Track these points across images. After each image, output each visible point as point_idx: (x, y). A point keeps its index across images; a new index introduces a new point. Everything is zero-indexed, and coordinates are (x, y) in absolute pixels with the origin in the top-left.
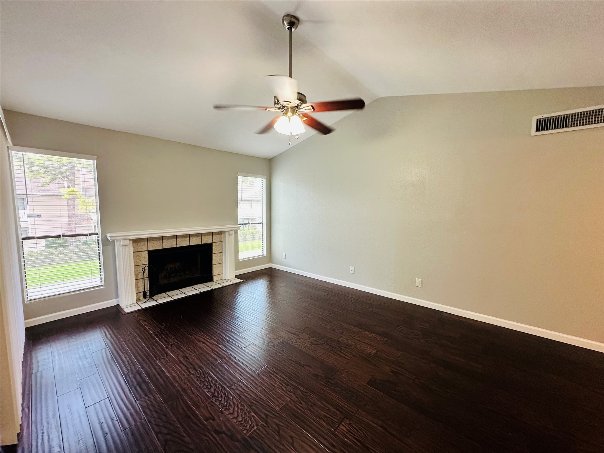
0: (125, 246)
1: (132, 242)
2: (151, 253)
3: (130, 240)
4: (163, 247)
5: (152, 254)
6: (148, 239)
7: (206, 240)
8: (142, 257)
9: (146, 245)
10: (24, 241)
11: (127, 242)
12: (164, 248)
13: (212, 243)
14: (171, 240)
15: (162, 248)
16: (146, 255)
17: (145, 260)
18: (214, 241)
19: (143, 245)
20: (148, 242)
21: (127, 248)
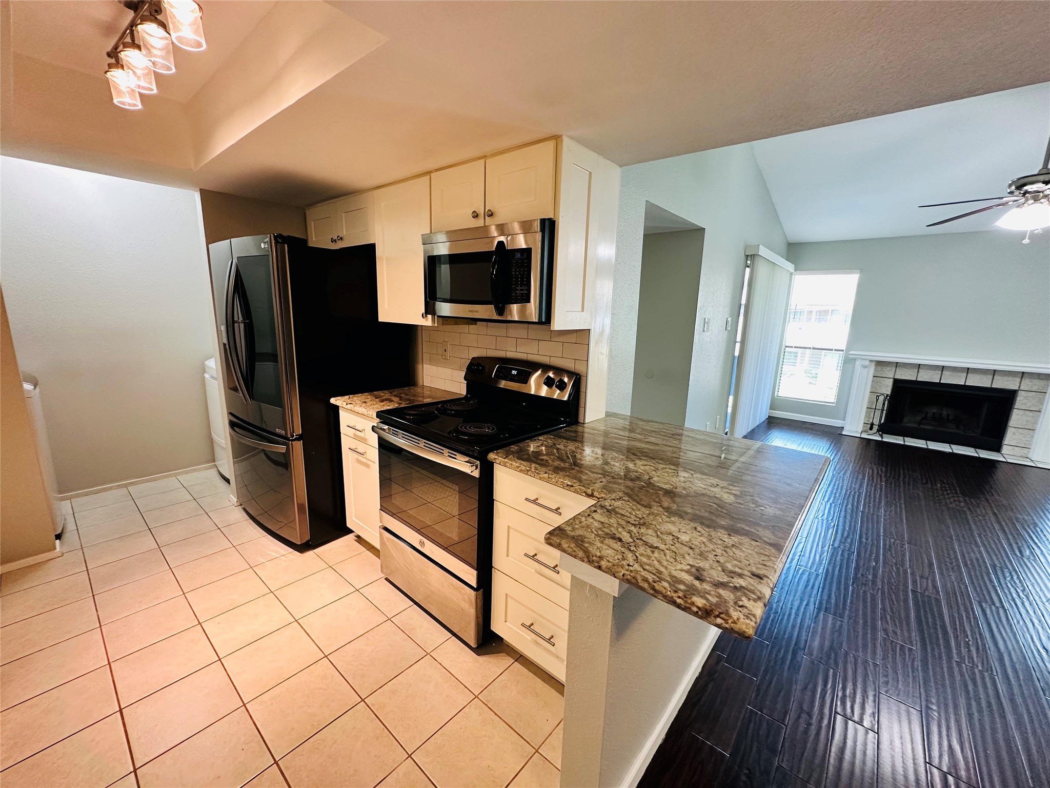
0: (865, 367)
1: (874, 363)
2: (897, 382)
3: (871, 361)
4: (917, 378)
5: (898, 384)
6: (897, 365)
7: (1000, 383)
8: (885, 385)
9: (894, 371)
10: (786, 348)
11: (867, 363)
12: (918, 380)
13: (1017, 390)
14: (932, 371)
15: (915, 379)
16: (890, 383)
17: (887, 388)
18: (1022, 388)
19: (888, 371)
20: (897, 368)
21: (867, 370)
